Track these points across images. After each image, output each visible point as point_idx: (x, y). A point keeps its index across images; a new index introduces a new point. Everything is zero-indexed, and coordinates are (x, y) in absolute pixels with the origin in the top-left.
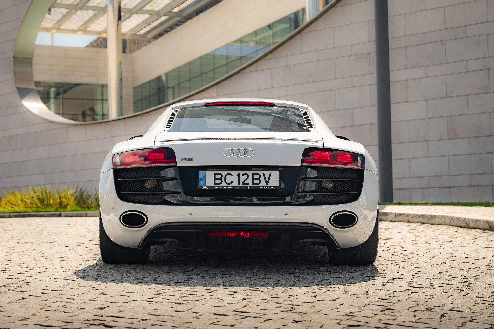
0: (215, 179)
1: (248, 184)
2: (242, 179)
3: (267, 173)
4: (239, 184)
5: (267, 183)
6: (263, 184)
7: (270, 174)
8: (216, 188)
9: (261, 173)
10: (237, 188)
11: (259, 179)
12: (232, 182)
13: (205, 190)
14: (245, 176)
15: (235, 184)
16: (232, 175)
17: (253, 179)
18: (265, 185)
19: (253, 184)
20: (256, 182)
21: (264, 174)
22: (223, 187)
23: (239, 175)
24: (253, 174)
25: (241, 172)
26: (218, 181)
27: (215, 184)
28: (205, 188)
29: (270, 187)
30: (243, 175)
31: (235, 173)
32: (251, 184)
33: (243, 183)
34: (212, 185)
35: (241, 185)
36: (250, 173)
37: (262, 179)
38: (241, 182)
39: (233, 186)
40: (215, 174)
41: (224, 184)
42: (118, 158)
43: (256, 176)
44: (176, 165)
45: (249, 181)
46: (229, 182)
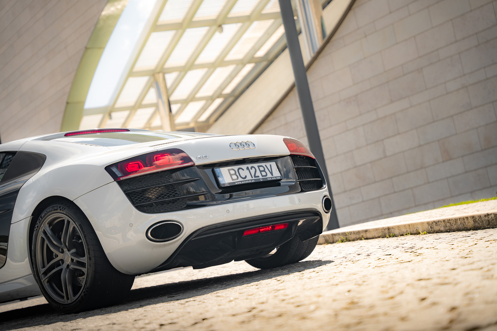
0: (231, 175)
1: (258, 177)
2: (253, 171)
3: (268, 164)
4: (252, 178)
5: (272, 173)
6: (269, 175)
7: (270, 165)
8: (236, 183)
9: (263, 164)
10: (253, 181)
11: (264, 171)
12: (246, 176)
13: (227, 187)
14: (253, 168)
15: (249, 178)
16: (243, 170)
17: (261, 171)
18: (271, 176)
19: (263, 176)
20: (264, 174)
21: (266, 165)
22: (241, 181)
23: (248, 168)
24: (259, 167)
25: (250, 166)
26: (234, 177)
27: (233, 180)
28: (226, 185)
29: (276, 177)
30: (251, 169)
31: (244, 167)
32: (261, 177)
33: (255, 176)
34: (231, 181)
35: (254, 178)
36: (256, 165)
37: (266, 170)
38: (253, 175)
39: (248, 180)
40: (229, 170)
41: (240, 179)
42: (114, 170)
43: (262, 169)
44: (194, 164)
45: (258, 174)
46: (244, 177)
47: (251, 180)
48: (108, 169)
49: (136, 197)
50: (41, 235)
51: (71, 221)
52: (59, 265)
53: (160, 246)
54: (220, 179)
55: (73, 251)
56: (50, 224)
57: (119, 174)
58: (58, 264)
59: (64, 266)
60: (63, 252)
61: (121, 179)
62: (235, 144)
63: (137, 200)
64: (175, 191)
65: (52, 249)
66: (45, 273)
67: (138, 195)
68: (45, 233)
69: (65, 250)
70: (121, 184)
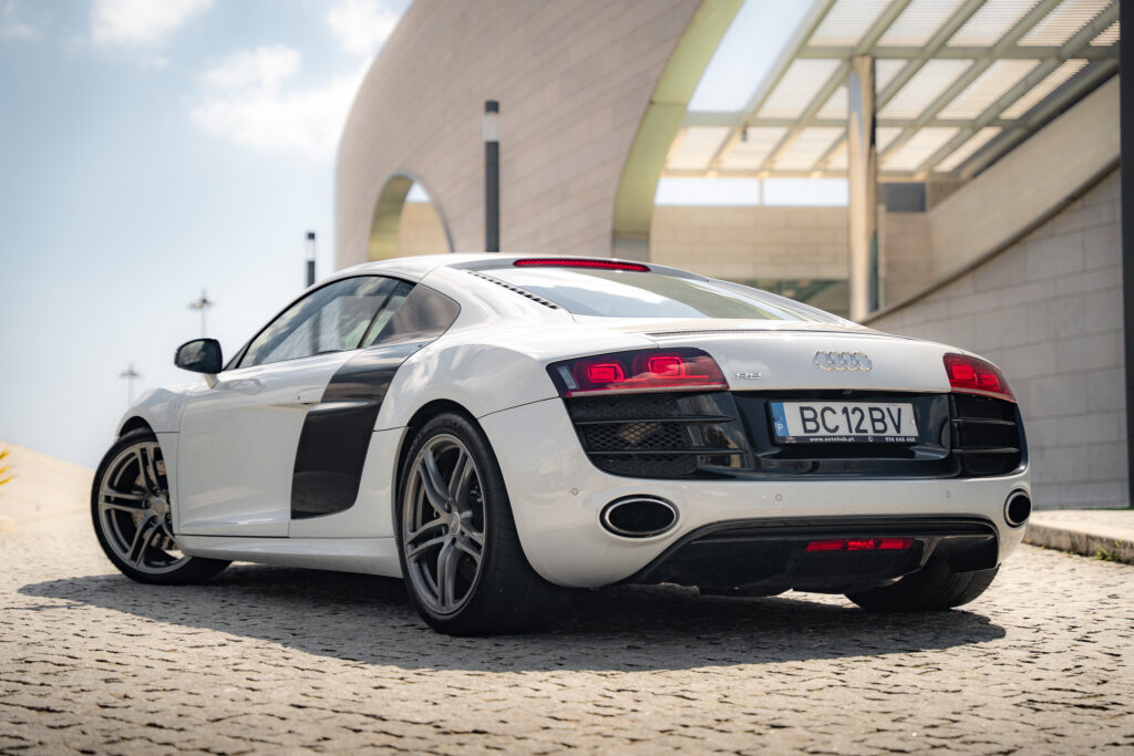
0: (804, 420)
1: (865, 431)
2: (855, 418)
3: (894, 407)
4: (851, 431)
5: (898, 428)
6: (891, 431)
7: (899, 410)
8: (812, 440)
9: (883, 406)
10: (850, 440)
11: (882, 420)
12: (837, 428)
13: (790, 445)
14: (858, 414)
15: (843, 431)
16: (834, 413)
17: (873, 420)
18: (896, 434)
19: (875, 431)
20: (879, 426)
21: (888, 410)
22: (824, 437)
23: (845, 411)
24: (871, 410)
25: (850, 406)
26: (810, 426)
27: (806, 431)
28: (790, 440)
29: (906, 437)
30: (853, 413)
31: (838, 406)
32: (871, 433)
33: (858, 430)
34: (801, 433)
35: (854, 433)
36: (865, 406)
37: (888, 420)
38: (854, 426)
39: (841, 437)
40: (802, 409)
41: (823, 432)
42: (564, 373)
43: (877, 415)
44: (728, 387)
45: (867, 425)
46: (832, 427)
47: (847, 437)
48: (553, 369)
49: (597, 436)
50: (417, 467)
51: (470, 459)
52: (440, 534)
53: (625, 544)
54: (779, 427)
55: (468, 514)
56: (436, 451)
57: (571, 383)
58: (438, 532)
59: (447, 540)
60: (449, 511)
61: (574, 394)
62: (829, 355)
63: (597, 442)
64: (678, 436)
65: (432, 501)
66: (415, 543)
67: (602, 433)
68: (424, 465)
69: (454, 509)
70: (570, 404)
